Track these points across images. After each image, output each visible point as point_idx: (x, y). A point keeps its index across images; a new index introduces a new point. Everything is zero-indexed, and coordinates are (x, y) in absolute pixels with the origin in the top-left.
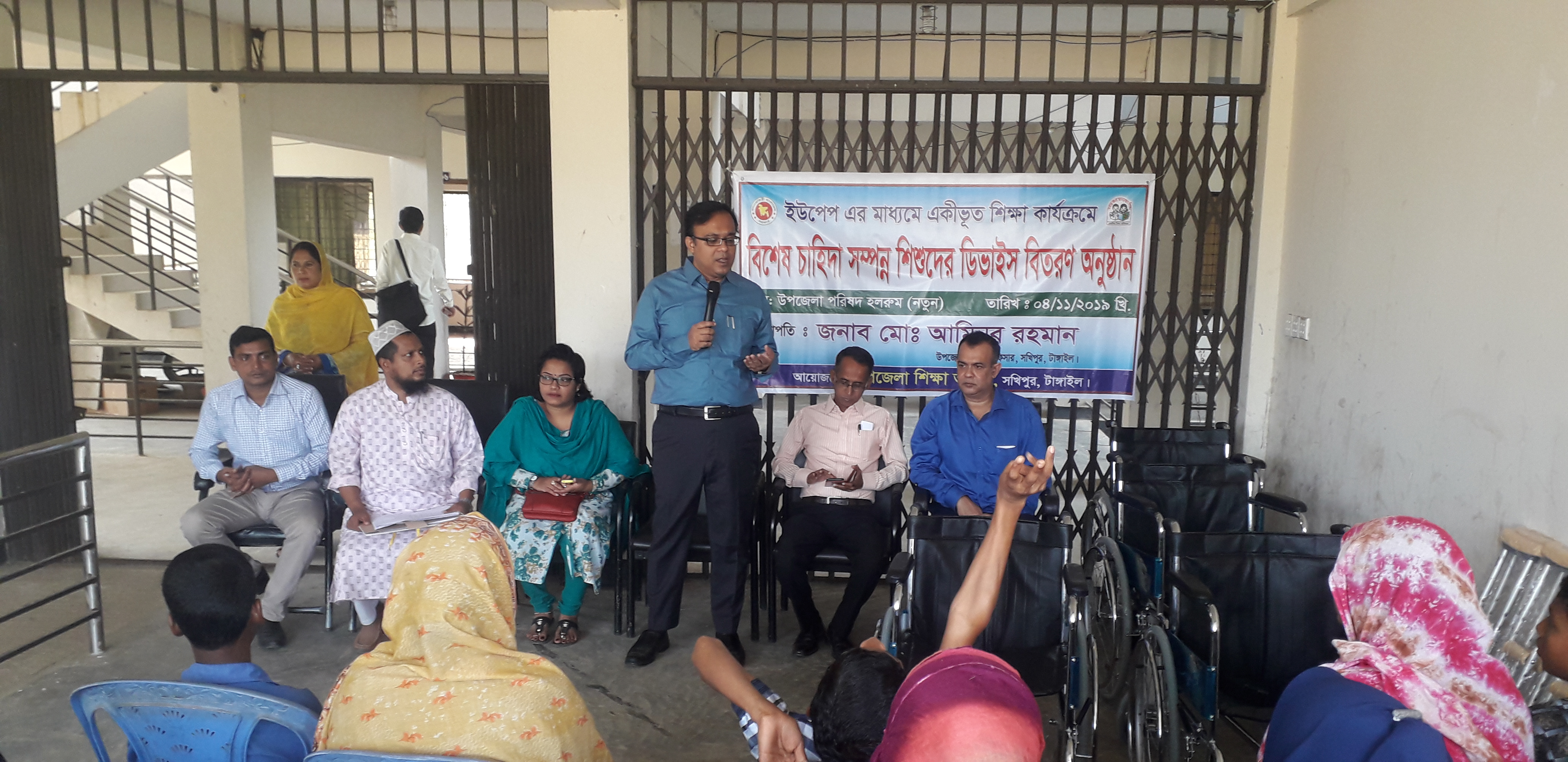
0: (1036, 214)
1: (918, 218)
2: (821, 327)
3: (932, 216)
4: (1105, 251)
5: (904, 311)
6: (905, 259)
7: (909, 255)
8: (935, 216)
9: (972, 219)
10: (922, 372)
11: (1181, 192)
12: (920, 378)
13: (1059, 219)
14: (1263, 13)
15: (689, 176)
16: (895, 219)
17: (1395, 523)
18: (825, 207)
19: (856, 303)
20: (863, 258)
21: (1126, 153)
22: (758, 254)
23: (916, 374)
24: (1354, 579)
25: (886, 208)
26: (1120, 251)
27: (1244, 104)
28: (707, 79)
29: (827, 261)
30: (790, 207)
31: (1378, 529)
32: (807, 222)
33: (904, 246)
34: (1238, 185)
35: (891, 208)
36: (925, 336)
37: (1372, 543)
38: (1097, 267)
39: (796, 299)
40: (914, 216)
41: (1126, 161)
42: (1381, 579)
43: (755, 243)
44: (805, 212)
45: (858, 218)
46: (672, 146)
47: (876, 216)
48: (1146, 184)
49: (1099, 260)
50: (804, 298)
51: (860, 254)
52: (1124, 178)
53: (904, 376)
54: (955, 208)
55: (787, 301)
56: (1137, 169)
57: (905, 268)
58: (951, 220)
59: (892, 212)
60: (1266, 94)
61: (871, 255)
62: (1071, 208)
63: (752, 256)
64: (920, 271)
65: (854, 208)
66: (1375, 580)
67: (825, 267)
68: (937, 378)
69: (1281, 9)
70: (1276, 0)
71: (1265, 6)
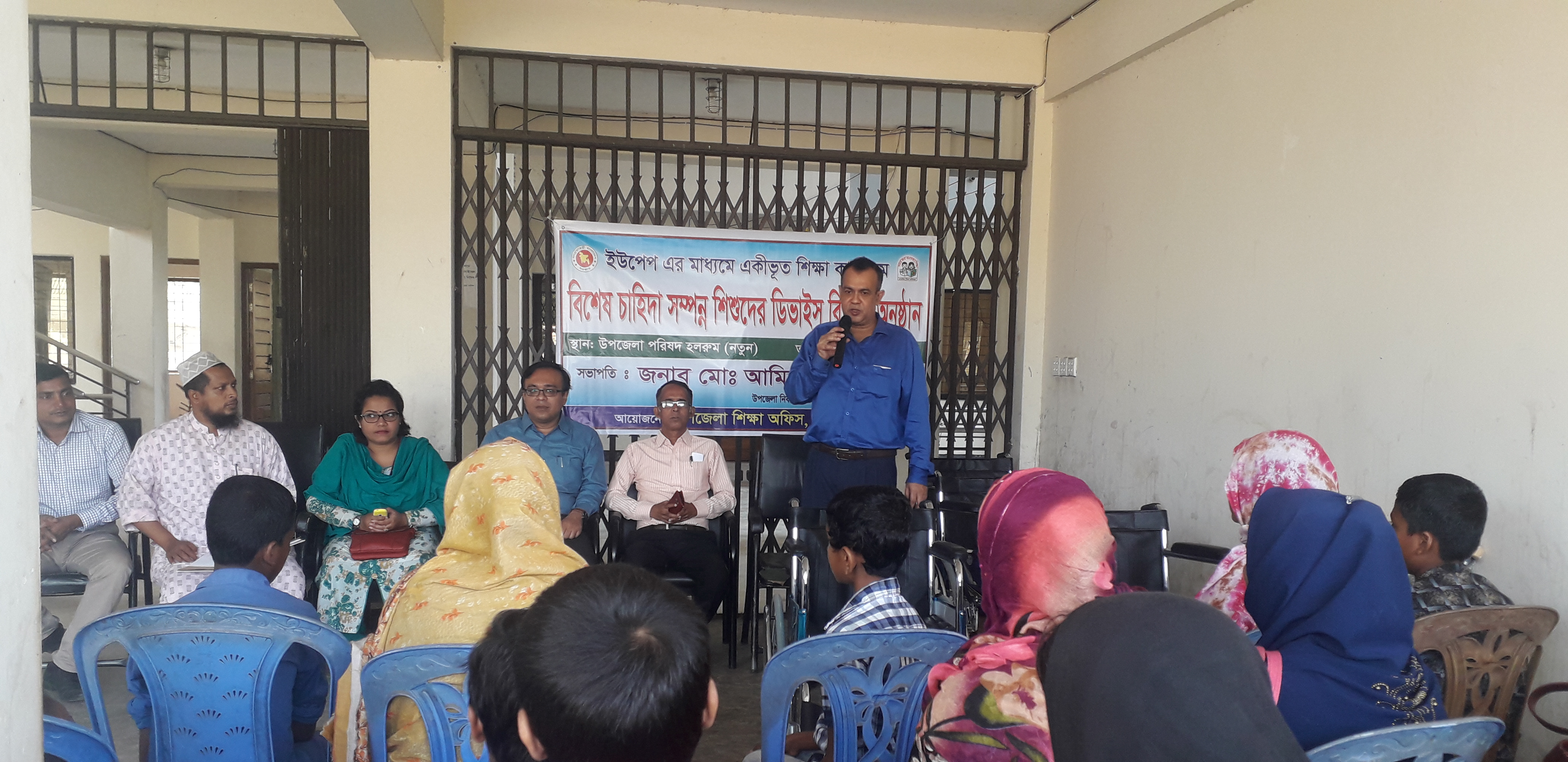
1: (732, 270)
2: (642, 371)
3: (744, 268)
4: (896, 304)
5: (721, 355)
6: (721, 307)
7: (724, 303)
8: (747, 268)
9: (780, 272)
10: (739, 413)
11: (958, 254)
12: (738, 419)
14: (1022, 99)
15: (509, 223)
16: (711, 270)
17: (1275, 435)
18: (645, 257)
19: (676, 347)
20: (682, 305)
21: (911, 218)
22: (579, 299)
23: (734, 415)
24: (1245, 483)
25: (702, 260)
26: (910, 304)
27: (1009, 178)
28: (529, 132)
29: (647, 307)
30: (611, 255)
31: (1262, 441)
32: (627, 271)
33: (719, 294)
34: (1006, 248)
35: (707, 260)
36: (741, 378)
37: (1257, 452)
39: (617, 343)
41: (912, 224)
42: (1266, 480)
43: (575, 288)
44: (625, 261)
45: (676, 268)
46: (492, 195)
47: (693, 267)
48: (929, 245)
50: (625, 342)
51: (679, 301)
52: (911, 239)
53: (723, 416)
54: (766, 262)
55: (608, 345)
57: (722, 315)
58: (762, 272)
59: (707, 263)
60: (1028, 168)
61: (689, 302)
63: (573, 302)
64: (736, 319)
65: (671, 258)
66: (1262, 482)
67: (646, 314)
68: (753, 418)
69: (1039, 95)
70: (1035, 87)
71: (1025, 92)
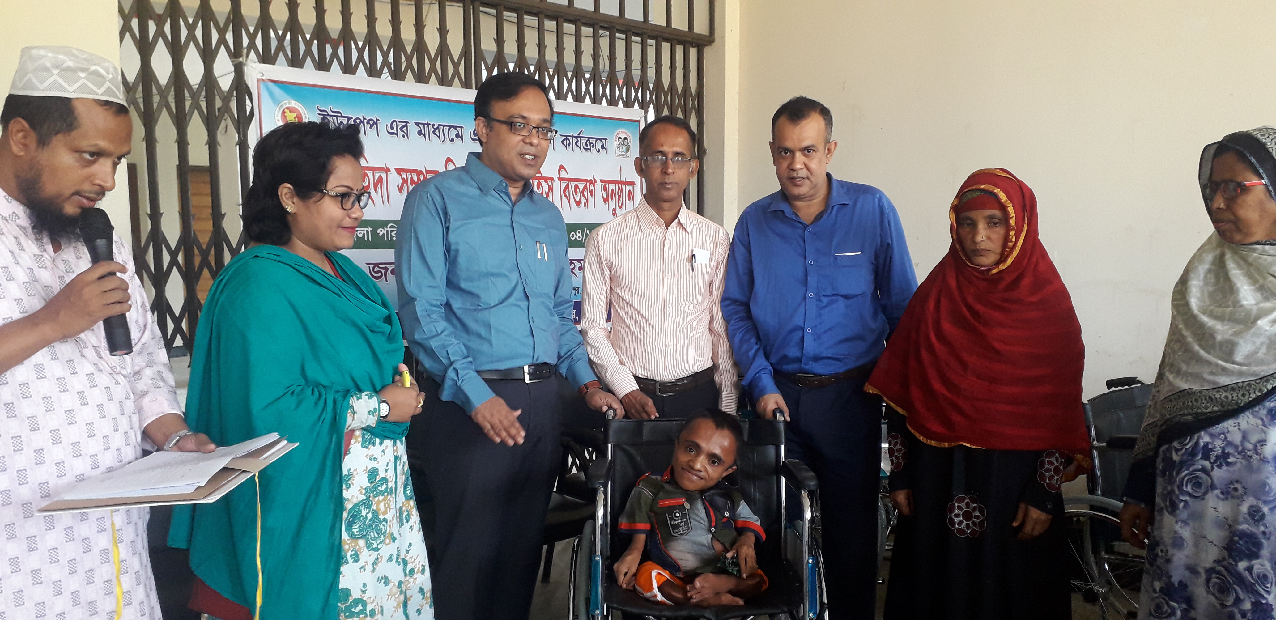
0: (562, 142)
1: (462, 139)
2: (372, 266)
4: (615, 182)
13: (580, 148)
16: (439, 137)
18: (364, 119)
21: (620, 89)
25: (428, 124)
35: (433, 125)
38: (612, 199)
40: (457, 136)
41: (621, 96)
45: (401, 134)
47: (420, 133)
49: (612, 191)
51: (409, 177)
52: (620, 111)
56: (629, 104)
59: (435, 130)
62: (589, 138)
65: (394, 121)
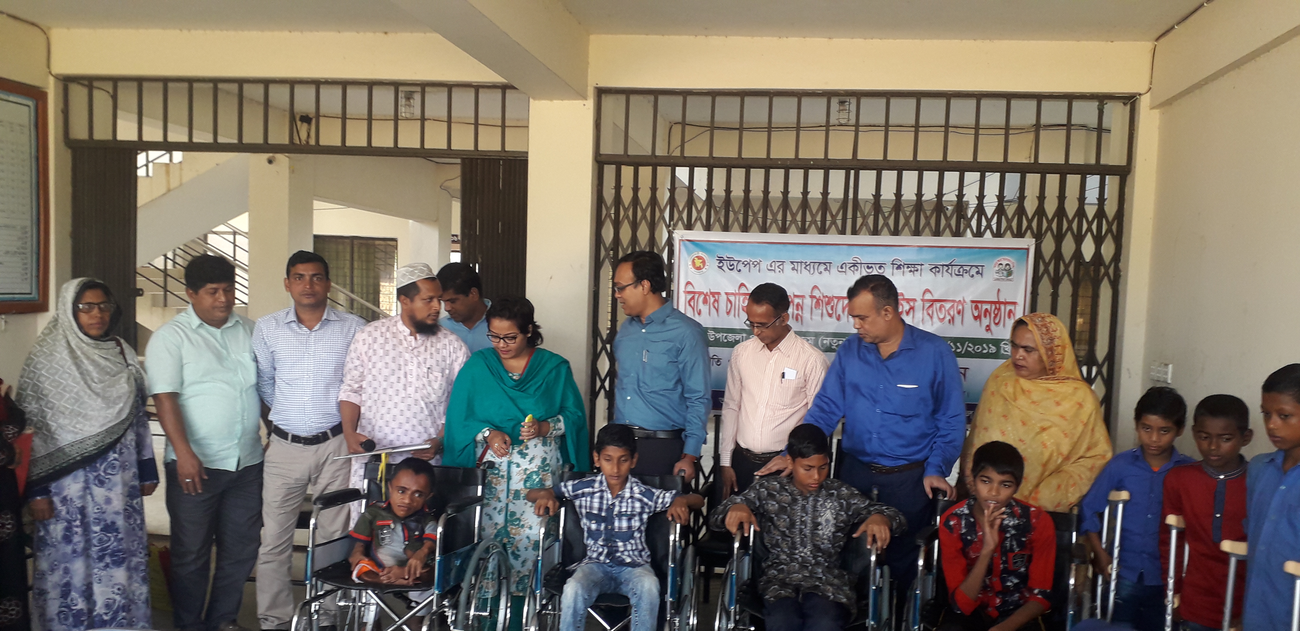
0: (931, 270)
1: (828, 271)
3: (840, 270)
4: (991, 303)
6: (817, 305)
7: (820, 301)
8: (843, 270)
11: (1058, 255)
13: (951, 274)
14: (1128, 107)
15: (639, 234)
18: (750, 261)
22: (693, 298)
25: (801, 262)
26: (1006, 303)
27: (1112, 182)
28: (656, 157)
30: (721, 260)
32: (734, 273)
33: (816, 293)
34: (1108, 250)
38: (985, 316)
39: (723, 335)
40: (826, 269)
43: (691, 288)
44: (733, 265)
45: (777, 270)
46: (626, 210)
47: (793, 269)
48: (1026, 247)
49: (986, 310)
50: (731, 335)
54: (861, 264)
55: (716, 337)
56: (1019, 234)
57: (817, 312)
59: (807, 266)
60: (1131, 173)
62: (962, 266)
63: (688, 299)
64: (830, 315)
69: (1144, 103)
70: (1140, 95)
71: (1130, 100)
